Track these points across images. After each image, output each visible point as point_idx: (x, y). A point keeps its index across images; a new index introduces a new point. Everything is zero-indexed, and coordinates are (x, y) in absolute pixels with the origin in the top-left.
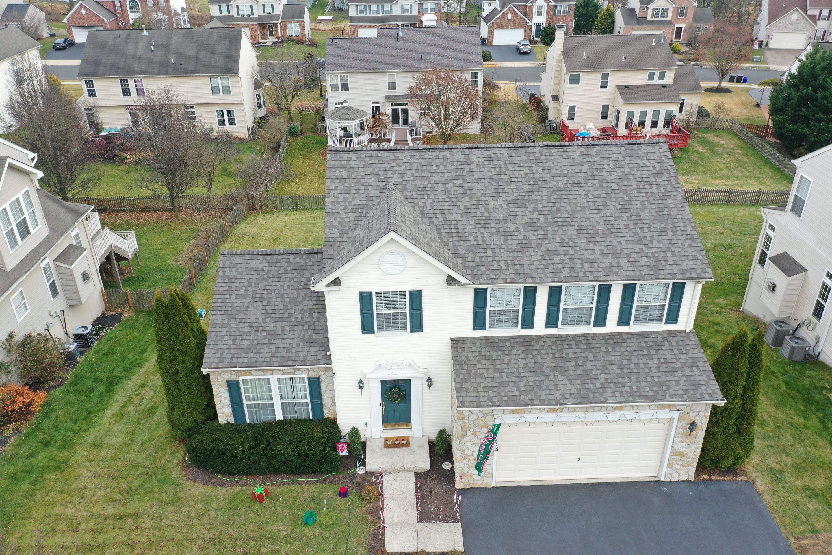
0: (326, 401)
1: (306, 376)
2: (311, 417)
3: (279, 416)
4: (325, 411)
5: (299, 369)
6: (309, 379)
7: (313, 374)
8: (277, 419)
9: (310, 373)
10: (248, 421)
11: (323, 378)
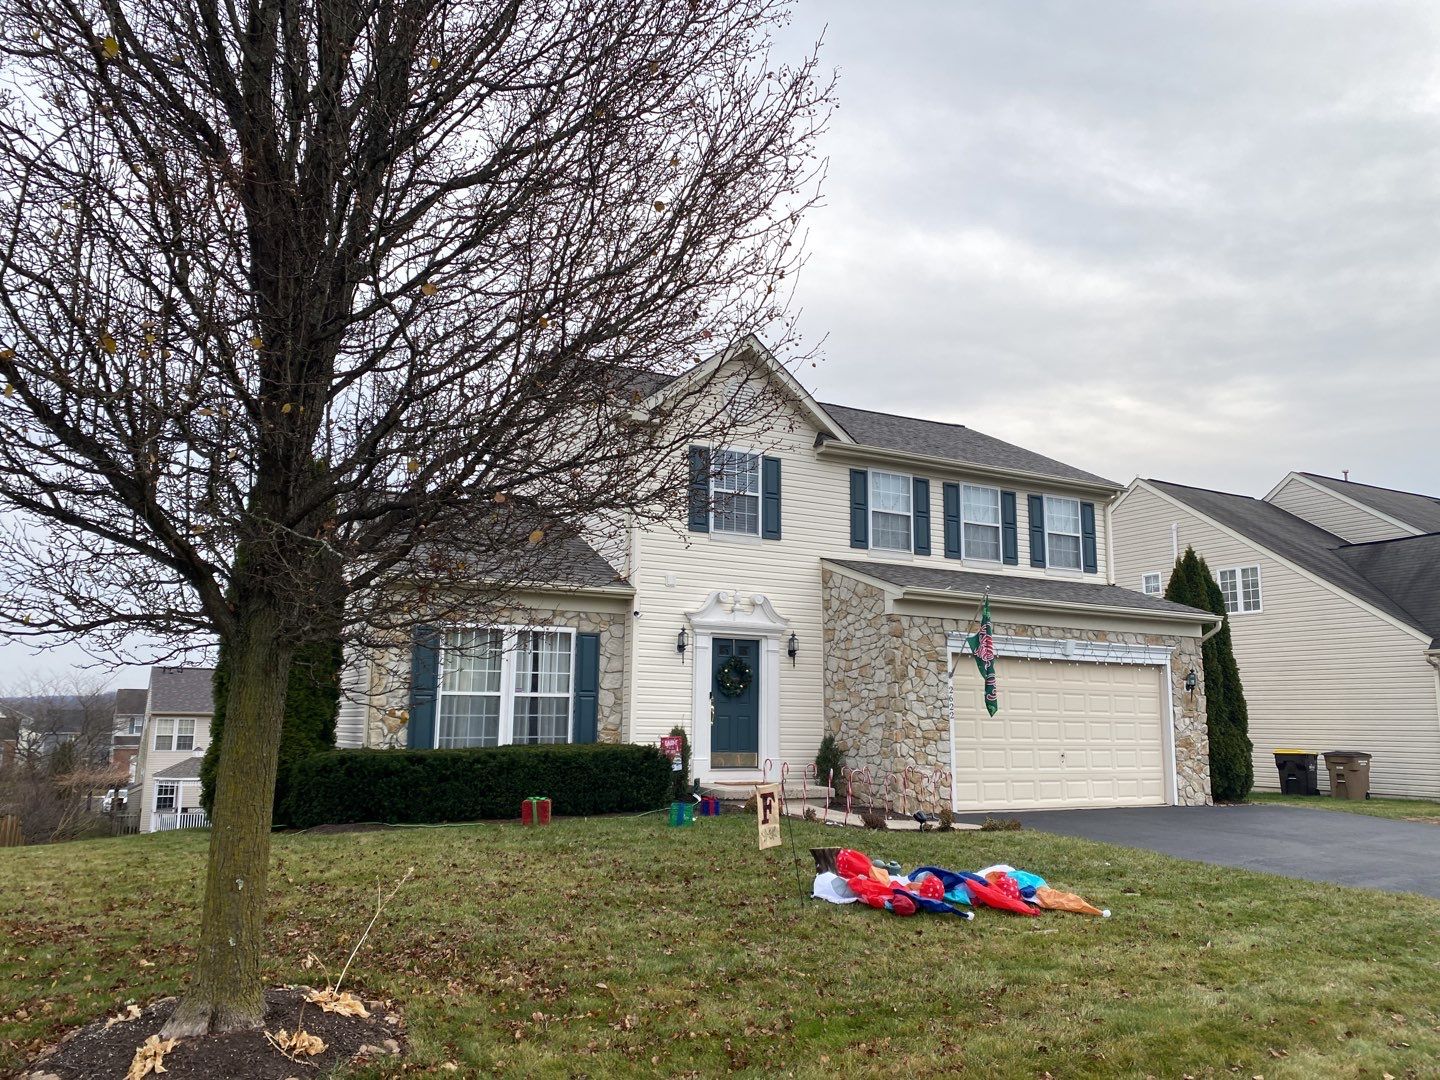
0: (605, 699)
1: (573, 631)
2: (570, 741)
3: (505, 736)
4: (600, 727)
5: (563, 614)
6: (580, 636)
7: (587, 628)
8: (500, 743)
9: (582, 622)
10: (436, 746)
11: (604, 638)
